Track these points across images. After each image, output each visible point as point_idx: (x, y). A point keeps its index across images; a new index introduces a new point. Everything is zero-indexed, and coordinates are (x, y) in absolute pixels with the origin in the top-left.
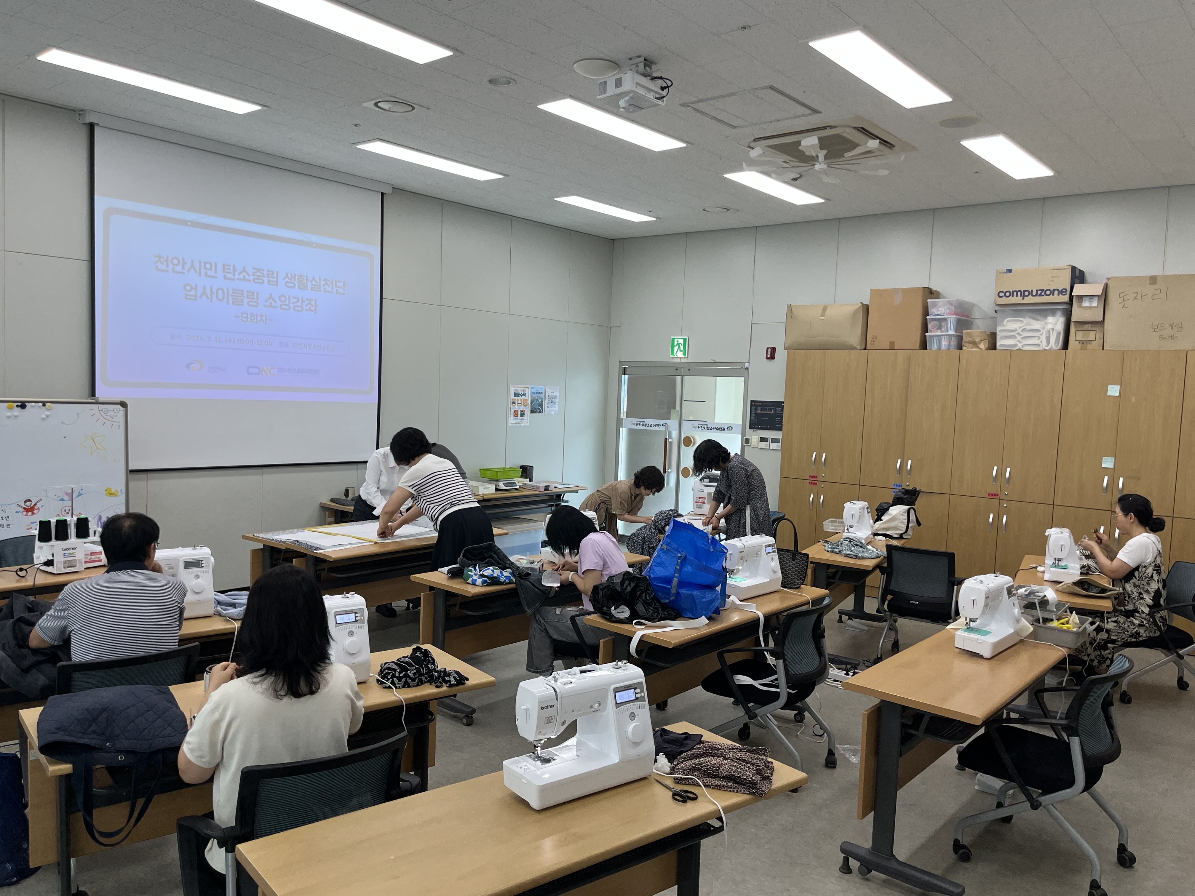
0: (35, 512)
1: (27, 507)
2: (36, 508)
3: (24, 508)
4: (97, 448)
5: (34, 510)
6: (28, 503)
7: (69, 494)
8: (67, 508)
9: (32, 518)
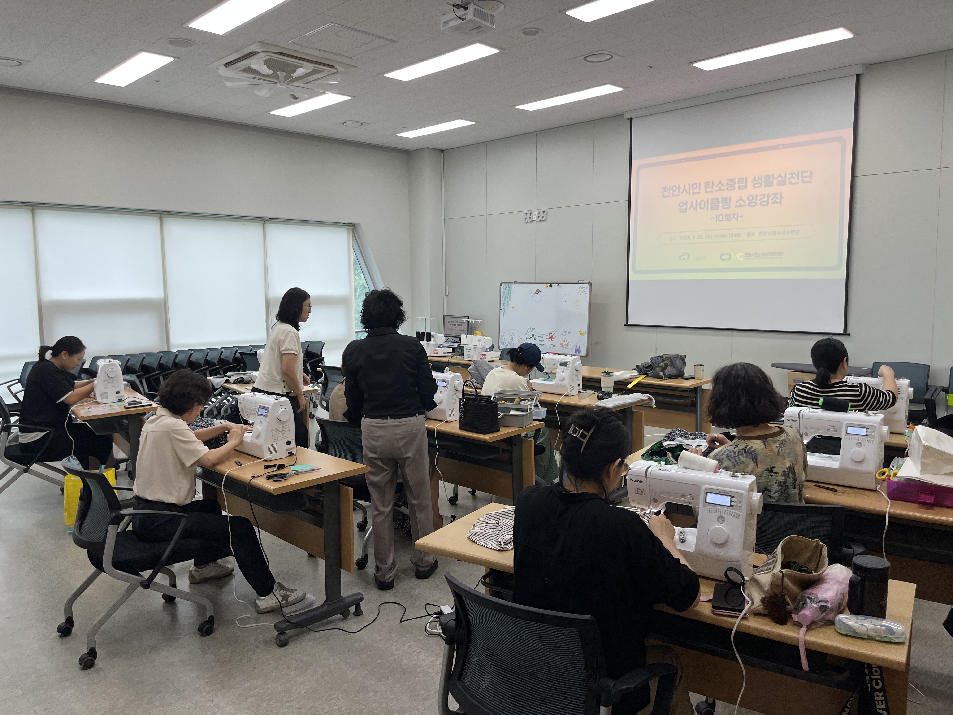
2: (553, 337)
3: (549, 337)
6: (550, 335)
7: (565, 332)
8: (564, 339)
9: (551, 342)
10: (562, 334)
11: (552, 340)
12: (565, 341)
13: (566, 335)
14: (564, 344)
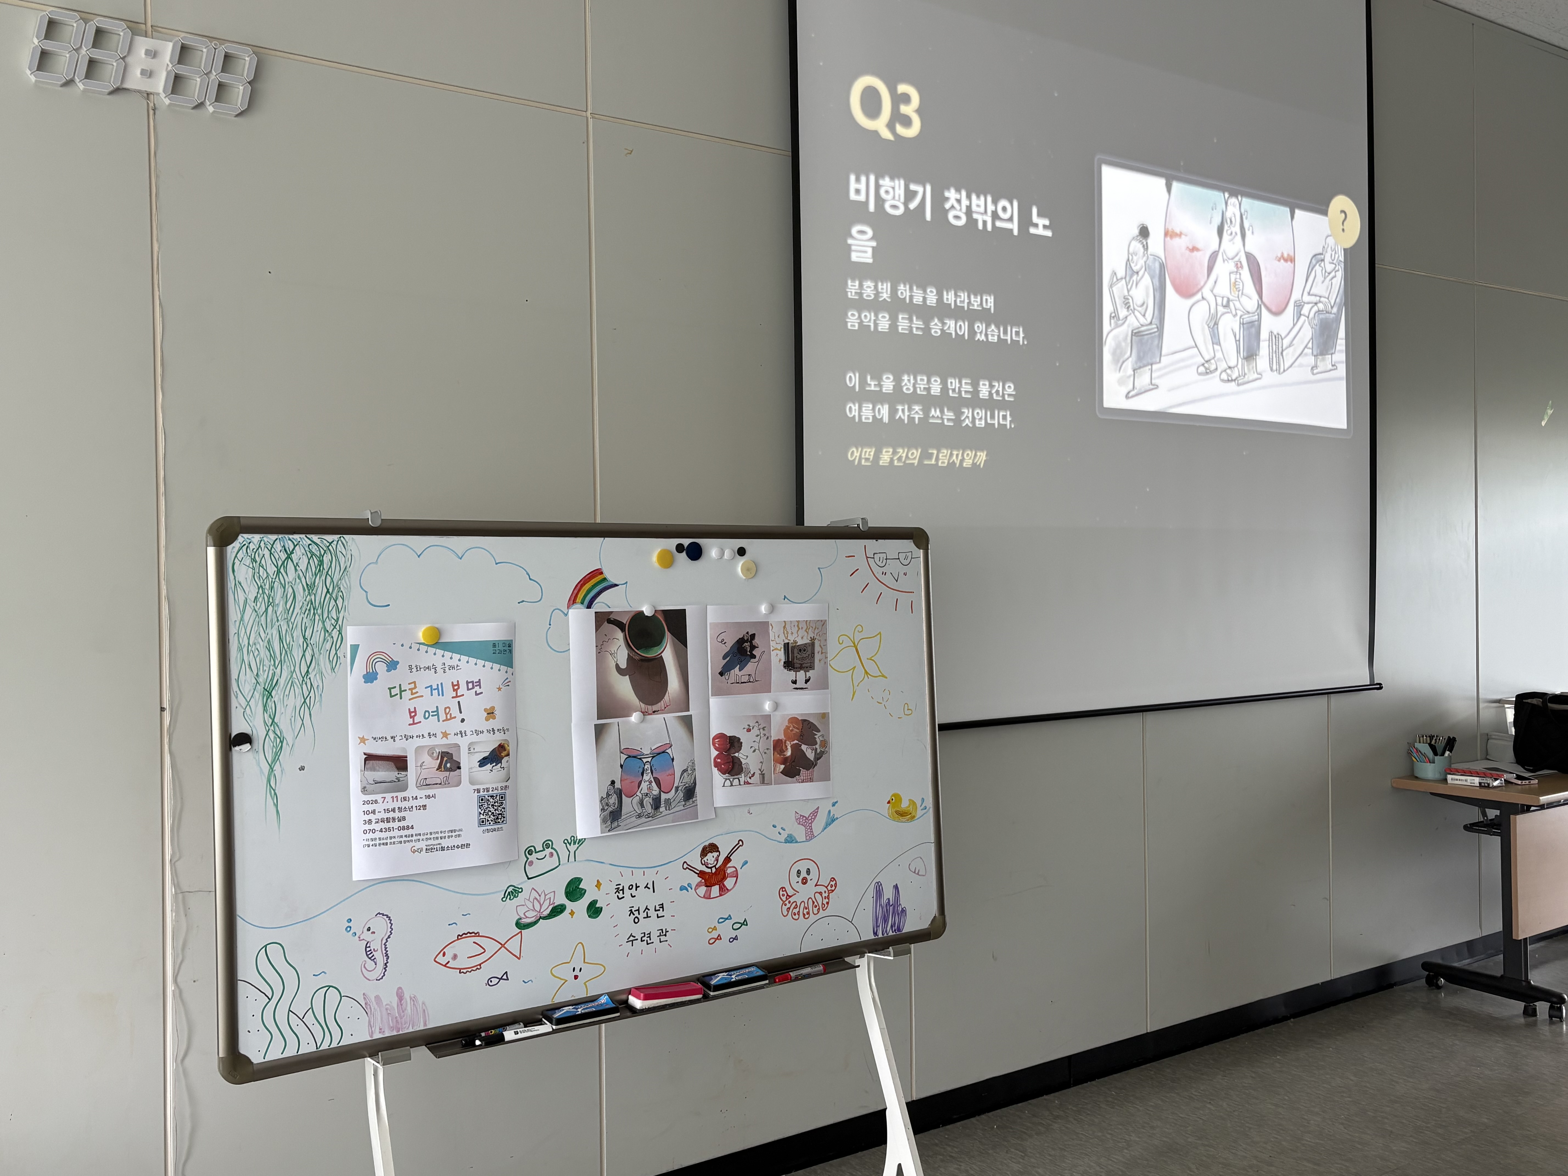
0: (729, 883)
1: (709, 870)
2: (729, 871)
3: (701, 874)
4: (866, 672)
5: (724, 878)
6: (710, 858)
7: (806, 821)
8: (803, 866)
9: (720, 905)
10: (790, 840)
11: (723, 890)
12: (814, 875)
13: (810, 836)
14: (805, 893)
